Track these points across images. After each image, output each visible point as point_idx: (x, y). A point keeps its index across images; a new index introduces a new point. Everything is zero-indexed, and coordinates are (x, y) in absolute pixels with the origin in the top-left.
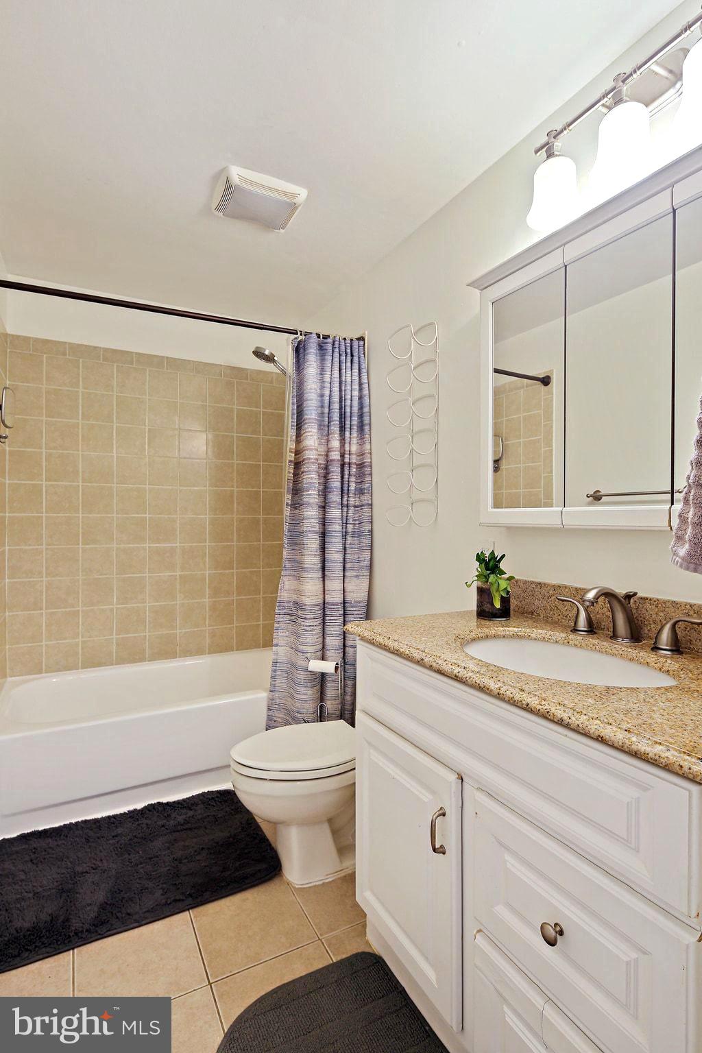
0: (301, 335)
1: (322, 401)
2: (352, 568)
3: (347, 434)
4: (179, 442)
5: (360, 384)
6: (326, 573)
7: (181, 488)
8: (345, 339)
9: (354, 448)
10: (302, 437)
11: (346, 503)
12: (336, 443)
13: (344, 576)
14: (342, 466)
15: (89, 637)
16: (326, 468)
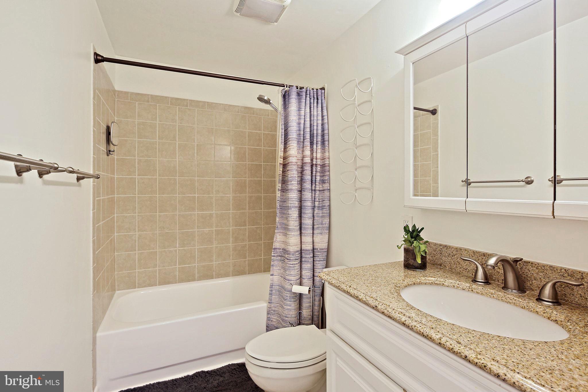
0: (287, 87)
1: (299, 127)
2: (318, 228)
3: (315, 146)
4: (214, 152)
5: (323, 116)
6: (302, 231)
7: (216, 179)
8: (313, 89)
9: (319, 155)
10: (287, 149)
11: (314, 189)
12: (308, 152)
13: (313, 233)
14: (312, 166)
15: (163, 267)
16: (302, 167)
